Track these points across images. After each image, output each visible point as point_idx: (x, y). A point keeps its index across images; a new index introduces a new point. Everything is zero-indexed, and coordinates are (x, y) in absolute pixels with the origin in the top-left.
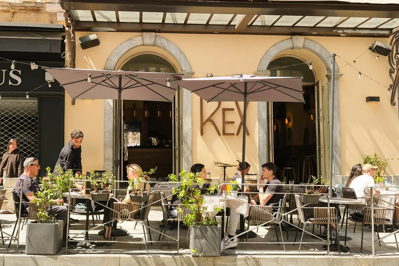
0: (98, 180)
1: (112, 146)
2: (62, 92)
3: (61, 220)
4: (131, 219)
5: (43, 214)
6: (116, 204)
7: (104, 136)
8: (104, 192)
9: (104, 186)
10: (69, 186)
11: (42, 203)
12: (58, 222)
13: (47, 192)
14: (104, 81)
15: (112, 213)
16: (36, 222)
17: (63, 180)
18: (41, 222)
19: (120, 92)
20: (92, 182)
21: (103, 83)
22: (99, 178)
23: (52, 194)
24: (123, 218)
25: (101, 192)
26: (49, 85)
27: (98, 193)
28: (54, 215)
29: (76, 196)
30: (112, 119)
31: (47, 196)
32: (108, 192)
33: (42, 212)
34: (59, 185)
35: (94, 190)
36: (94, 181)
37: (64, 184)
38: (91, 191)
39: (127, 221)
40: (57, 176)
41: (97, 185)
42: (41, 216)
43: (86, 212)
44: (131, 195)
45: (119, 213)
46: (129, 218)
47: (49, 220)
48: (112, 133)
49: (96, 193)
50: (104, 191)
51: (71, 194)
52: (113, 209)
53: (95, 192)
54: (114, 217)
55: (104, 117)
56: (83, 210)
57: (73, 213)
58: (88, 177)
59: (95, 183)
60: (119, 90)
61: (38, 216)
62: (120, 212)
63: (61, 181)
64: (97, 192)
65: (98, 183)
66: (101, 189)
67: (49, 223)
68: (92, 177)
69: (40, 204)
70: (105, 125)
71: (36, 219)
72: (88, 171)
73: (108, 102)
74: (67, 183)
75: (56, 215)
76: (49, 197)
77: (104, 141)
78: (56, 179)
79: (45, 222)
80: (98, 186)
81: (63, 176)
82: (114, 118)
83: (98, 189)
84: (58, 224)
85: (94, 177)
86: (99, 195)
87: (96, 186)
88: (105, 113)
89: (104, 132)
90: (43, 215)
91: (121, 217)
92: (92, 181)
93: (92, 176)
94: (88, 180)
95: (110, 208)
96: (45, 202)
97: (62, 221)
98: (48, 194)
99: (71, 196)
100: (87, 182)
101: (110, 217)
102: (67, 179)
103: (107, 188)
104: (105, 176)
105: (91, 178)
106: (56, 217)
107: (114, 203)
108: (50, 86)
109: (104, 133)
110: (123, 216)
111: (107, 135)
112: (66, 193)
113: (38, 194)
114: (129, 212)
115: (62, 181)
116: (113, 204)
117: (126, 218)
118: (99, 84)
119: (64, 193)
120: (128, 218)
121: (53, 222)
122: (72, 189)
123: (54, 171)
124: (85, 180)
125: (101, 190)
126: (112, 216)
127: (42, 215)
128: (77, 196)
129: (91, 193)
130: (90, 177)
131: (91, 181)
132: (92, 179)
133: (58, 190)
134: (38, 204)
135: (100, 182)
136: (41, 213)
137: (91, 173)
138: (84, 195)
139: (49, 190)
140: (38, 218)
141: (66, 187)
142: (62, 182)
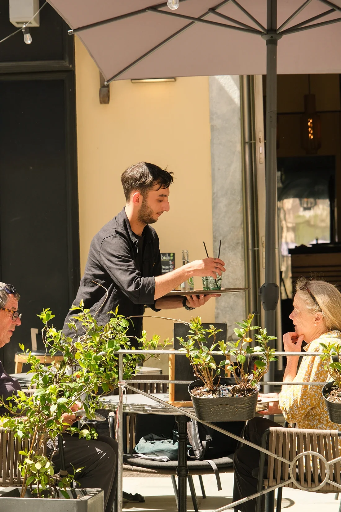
0: (216, 349)
1: (240, 241)
2: (67, 59)
3: (97, 489)
4: (334, 484)
5: (38, 466)
6: (277, 434)
7: (214, 208)
8: (239, 391)
9: (236, 370)
10: (117, 373)
11: (30, 430)
12: (85, 493)
13: (47, 392)
14: (213, 10)
15: (266, 463)
16: (15, 494)
17: (97, 351)
18: (31, 493)
19: (272, 44)
20: (197, 357)
21: (211, 17)
22: (219, 343)
23: (62, 400)
24: (306, 480)
25: (226, 392)
26: (25, 35)
27: (216, 396)
28: (71, 472)
29: (142, 406)
30: (239, 147)
31: (47, 408)
32: (249, 390)
33: (35, 461)
34: (85, 370)
35: (203, 385)
36: (204, 355)
37: (100, 366)
38: (192, 387)
39: (318, 491)
40: (76, 337)
41: (213, 366)
42: (32, 474)
43: (175, 463)
44: (331, 401)
45: (292, 464)
46: (326, 480)
47: (58, 488)
48: (238, 197)
49: (210, 396)
50: (238, 386)
51: (124, 402)
52: (267, 449)
53: (208, 392)
54: (275, 478)
55: (212, 140)
56: (165, 458)
57: (130, 467)
58: (181, 340)
59: (207, 360)
60: (268, 37)
61: (23, 474)
62: (295, 459)
63: (90, 356)
64: (214, 392)
65: (217, 359)
66: (227, 383)
67: (58, 497)
68: (194, 340)
69: (26, 434)
70: (213, 170)
71: (13, 484)
72: (179, 321)
73: (221, 89)
74: (110, 361)
75: (79, 470)
76: (53, 408)
77: (214, 225)
78: (75, 350)
79: (46, 493)
80: (215, 371)
81: (98, 339)
82: (244, 143)
83: (215, 382)
84: (89, 502)
85: (202, 339)
86: (223, 401)
87: (210, 368)
88: (213, 128)
89: (213, 194)
90: (39, 471)
91: (298, 480)
92: (196, 352)
93: (196, 337)
94: (182, 351)
95: (259, 444)
96: (41, 429)
97: (99, 492)
98: (50, 401)
99: (125, 406)
100: (177, 357)
101: (261, 477)
102: (111, 349)
103: (246, 376)
104: (240, 336)
105: (191, 343)
106: (78, 477)
107: (272, 429)
108: (28, 39)
109: (213, 199)
110: (305, 475)
111: (223, 203)
112: (107, 398)
113: (17, 400)
114: (323, 459)
115: (94, 354)
116: (269, 433)
117: (313, 481)
118: (199, 19)
119: (100, 399)
120: (320, 481)
121: (70, 495)
122: (129, 384)
123: (66, 323)
124: (172, 351)
125: (227, 385)
126: (266, 477)
127: (35, 469)
128: (146, 408)
129: (194, 393)
130: (186, 340)
131: (193, 354)
132: (196, 346)
133: (81, 388)
134: (20, 434)
135: (223, 357)
136: (32, 462)
137: (191, 325)
138: (170, 402)
139: (52, 386)
140: (20, 483)
141: (108, 377)
142: (96, 359)
